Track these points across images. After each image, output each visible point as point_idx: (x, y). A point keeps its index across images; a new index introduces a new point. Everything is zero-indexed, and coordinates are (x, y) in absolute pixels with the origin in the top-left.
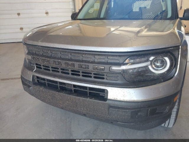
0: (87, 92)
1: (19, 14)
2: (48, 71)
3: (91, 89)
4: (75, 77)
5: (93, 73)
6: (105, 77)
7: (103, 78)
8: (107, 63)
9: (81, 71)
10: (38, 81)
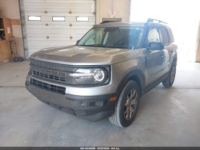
0: (56, 89)
1: (48, 37)
2: (38, 76)
3: (59, 87)
4: (51, 79)
5: (60, 77)
6: (66, 80)
7: (65, 81)
8: (67, 71)
9: (49, 75)
10: (34, 82)
